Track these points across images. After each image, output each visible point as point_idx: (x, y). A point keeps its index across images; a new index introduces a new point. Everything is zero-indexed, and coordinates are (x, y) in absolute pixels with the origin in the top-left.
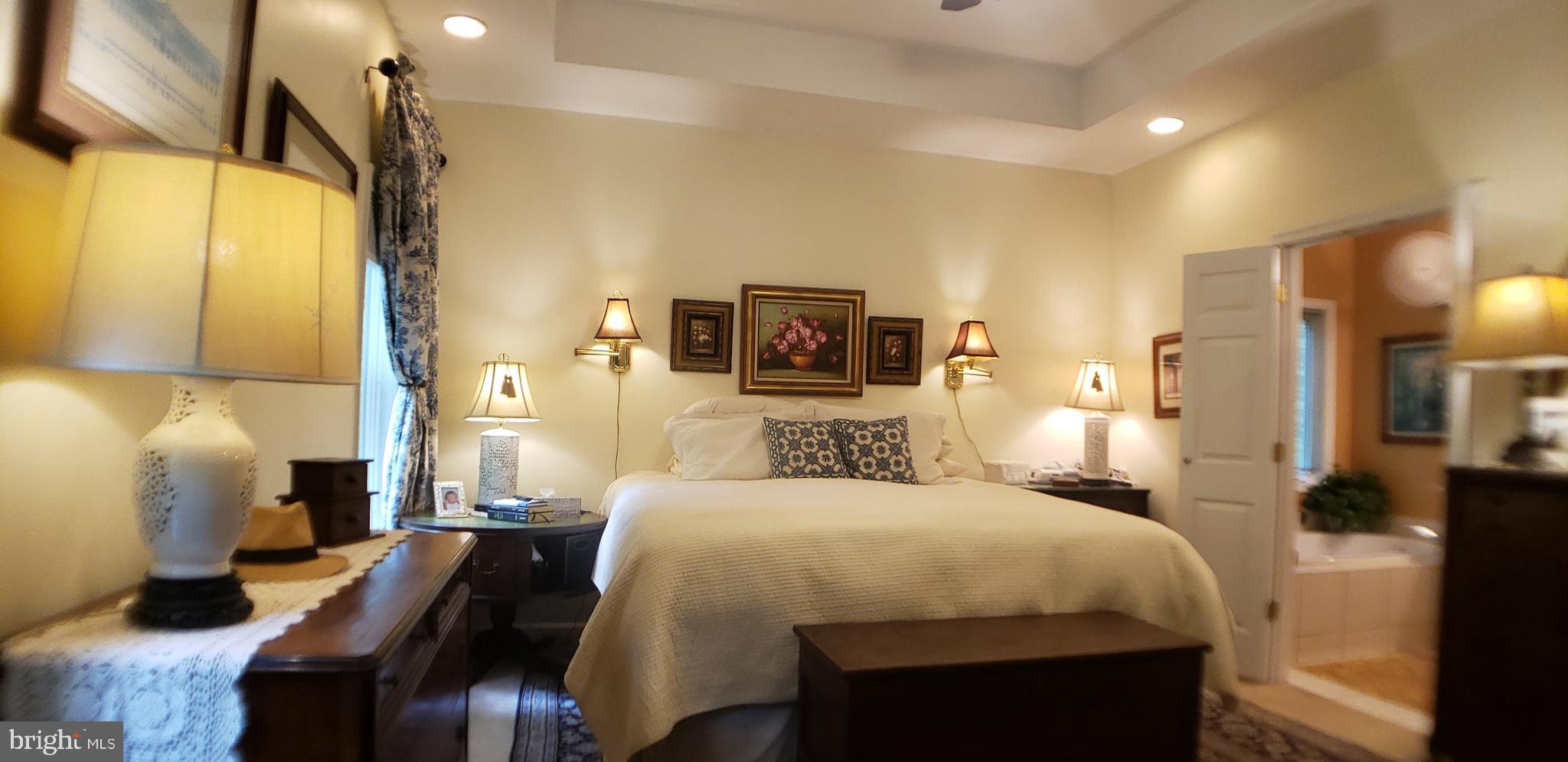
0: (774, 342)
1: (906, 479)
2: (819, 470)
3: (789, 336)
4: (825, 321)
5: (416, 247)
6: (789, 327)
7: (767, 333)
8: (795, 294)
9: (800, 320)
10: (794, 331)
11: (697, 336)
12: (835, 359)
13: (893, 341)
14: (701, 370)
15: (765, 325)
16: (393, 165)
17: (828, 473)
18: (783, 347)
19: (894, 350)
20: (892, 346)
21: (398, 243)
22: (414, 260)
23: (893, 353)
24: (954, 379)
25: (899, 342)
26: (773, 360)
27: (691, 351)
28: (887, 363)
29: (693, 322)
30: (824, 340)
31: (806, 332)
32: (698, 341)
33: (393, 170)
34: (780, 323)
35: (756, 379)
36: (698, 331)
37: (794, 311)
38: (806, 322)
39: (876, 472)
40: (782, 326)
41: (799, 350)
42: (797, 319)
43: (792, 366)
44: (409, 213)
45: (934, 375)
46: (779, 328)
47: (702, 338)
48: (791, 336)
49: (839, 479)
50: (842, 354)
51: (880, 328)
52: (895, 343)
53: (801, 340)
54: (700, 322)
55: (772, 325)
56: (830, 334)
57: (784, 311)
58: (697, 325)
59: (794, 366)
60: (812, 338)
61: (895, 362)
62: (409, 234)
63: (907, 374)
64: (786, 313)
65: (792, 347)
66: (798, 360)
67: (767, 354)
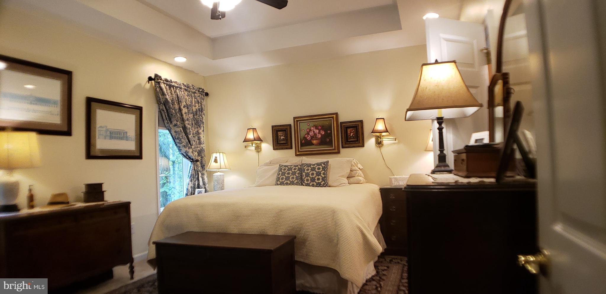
0: (306, 136)
1: (322, 185)
2: (289, 182)
3: (311, 134)
4: (323, 126)
5: (175, 124)
6: (310, 130)
7: (303, 133)
8: (311, 118)
9: (314, 127)
10: (312, 131)
11: (280, 137)
12: (328, 140)
13: (351, 131)
14: (282, 149)
15: (302, 131)
16: (161, 103)
17: (292, 183)
18: (309, 138)
19: (352, 134)
20: (351, 133)
21: (169, 123)
22: (175, 127)
23: (351, 135)
24: (379, 143)
25: (354, 130)
26: (306, 143)
27: (279, 143)
28: (349, 139)
29: (279, 132)
30: (323, 133)
31: (317, 131)
32: (280, 139)
33: (162, 105)
34: (307, 129)
35: (300, 150)
36: (280, 135)
37: (312, 124)
38: (316, 128)
39: (310, 183)
40: (308, 130)
41: (315, 138)
42: (313, 127)
43: (313, 144)
44: (170, 115)
45: (371, 142)
46: (307, 131)
47: (282, 138)
48: (311, 133)
49: (296, 186)
50: (331, 138)
51: (344, 126)
52: (352, 131)
53: (315, 134)
54: (281, 132)
55: (304, 130)
56: (325, 131)
57: (308, 124)
58: (280, 133)
59: (314, 144)
60: (319, 133)
61: (352, 139)
62: (172, 120)
63: (357, 143)
64: (309, 125)
65: (312, 137)
66: (314, 142)
67: (303, 141)
